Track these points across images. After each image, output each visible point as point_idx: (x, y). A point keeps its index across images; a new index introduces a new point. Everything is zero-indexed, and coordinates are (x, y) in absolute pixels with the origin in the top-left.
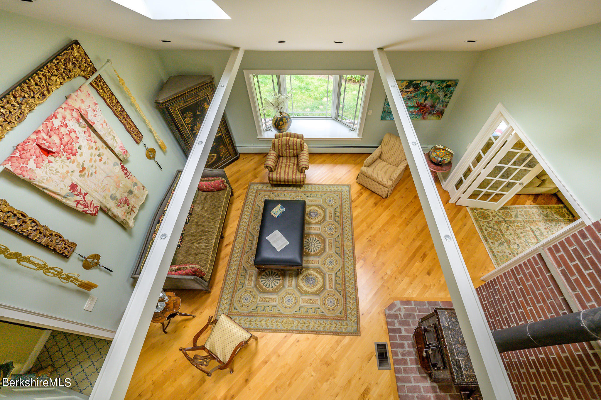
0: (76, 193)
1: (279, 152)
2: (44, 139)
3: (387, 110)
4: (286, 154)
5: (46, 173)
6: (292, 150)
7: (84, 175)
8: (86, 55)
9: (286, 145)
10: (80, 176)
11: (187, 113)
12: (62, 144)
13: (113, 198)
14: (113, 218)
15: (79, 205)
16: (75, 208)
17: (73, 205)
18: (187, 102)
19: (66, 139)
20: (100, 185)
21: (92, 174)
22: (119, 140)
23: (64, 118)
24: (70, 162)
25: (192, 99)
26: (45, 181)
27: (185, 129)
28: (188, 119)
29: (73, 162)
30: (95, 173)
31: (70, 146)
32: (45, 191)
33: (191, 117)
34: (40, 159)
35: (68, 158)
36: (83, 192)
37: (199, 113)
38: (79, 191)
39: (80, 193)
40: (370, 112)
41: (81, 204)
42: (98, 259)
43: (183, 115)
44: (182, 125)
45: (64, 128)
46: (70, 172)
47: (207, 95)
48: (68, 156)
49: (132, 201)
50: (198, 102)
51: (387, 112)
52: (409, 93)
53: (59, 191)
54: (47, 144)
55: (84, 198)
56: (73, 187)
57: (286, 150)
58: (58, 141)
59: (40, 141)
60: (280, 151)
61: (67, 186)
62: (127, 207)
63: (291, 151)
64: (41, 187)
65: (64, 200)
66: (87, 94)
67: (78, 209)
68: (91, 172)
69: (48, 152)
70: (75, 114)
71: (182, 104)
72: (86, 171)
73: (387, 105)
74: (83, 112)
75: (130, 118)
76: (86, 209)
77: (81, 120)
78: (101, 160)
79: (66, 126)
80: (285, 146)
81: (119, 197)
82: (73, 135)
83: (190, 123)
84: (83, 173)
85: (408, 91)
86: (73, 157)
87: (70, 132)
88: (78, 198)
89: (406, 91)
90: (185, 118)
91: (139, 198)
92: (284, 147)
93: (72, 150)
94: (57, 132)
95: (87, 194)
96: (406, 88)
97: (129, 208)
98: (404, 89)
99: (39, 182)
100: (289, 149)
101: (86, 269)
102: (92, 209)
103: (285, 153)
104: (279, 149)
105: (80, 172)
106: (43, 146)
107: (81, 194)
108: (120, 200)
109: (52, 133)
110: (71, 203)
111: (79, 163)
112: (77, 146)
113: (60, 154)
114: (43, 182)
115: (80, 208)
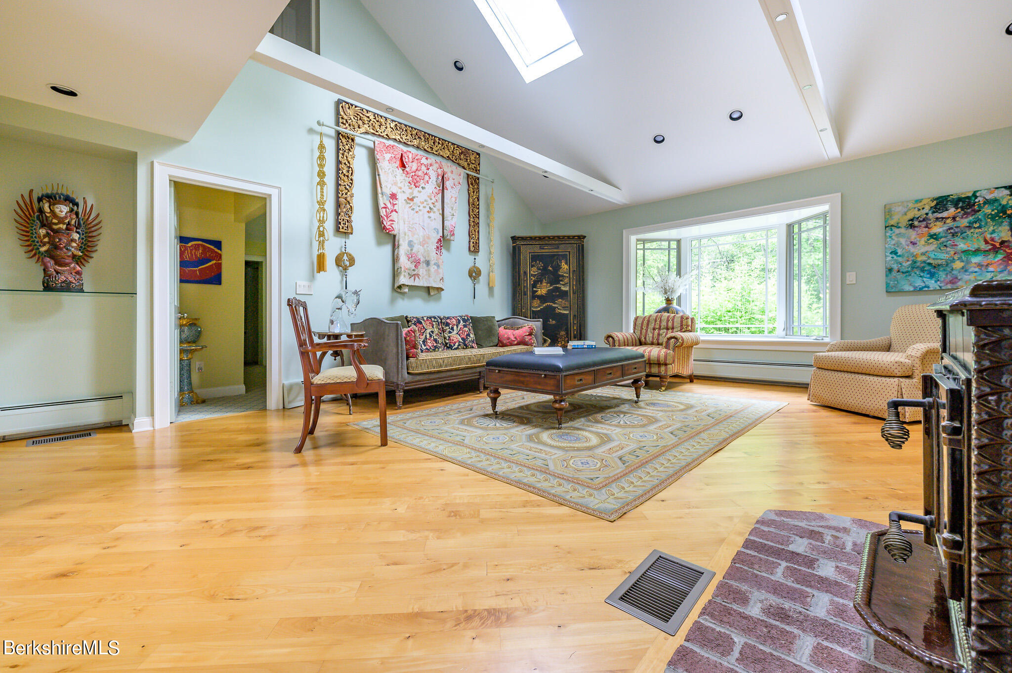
0: (391, 200)
1: (641, 333)
2: (408, 156)
3: (895, 267)
4: (653, 337)
5: (389, 169)
6: (665, 331)
7: (408, 203)
8: (479, 164)
9: (656, 321)
10: (405, 200)
11: (538, 262)
12: (415, 172)
13: (411, 244)
14: (395, 260)
15: (384, 210)
16: (380, 208)
17: (381, 205)
18: (543, 249)
19: (420, 173)
20: (411, 223)
21: (413, 209)
22: (454, 220)
23: (431, 165)
24: (408, 186)
25: (549, 249)
26: (383, 171)
27: (527, 280)
28: (534, 269)
29: (411, 188)
30: (417, 212)
31: (418, 179)
32: (377, 177)
33: (540, 269)
34: (394, 160)
35: (409, 183)
36: (396, 207)
37: (550, 268)
38: (394, 203)
39: (394, 205)
40: (851, 277)
41: (386, 211)
42: (351, 265)
43: (532, 262)
44: (525, 273)
45: (425, 168)
46: (402, 190)
47: (569, 252)
48: (411, 182)
49: (422, 270)
50: (555, 255)
51: (899, 271)
52: (948, 221)
53: (383, 186)
54: (407, 160)
55: (392, 211)
56: (393, 196)
57: (654, 329)
58: (414, 168)
59: (405, 155)
60: (644, 331)
61: (391, 190)
62: (414, 268)
63: (661, 332)
64: (378, 172)
65: (380, 195)
66: (459, 174)
67: (381, 210)
68: (415, 207)
69: (403, 166)
70: (440, 171)
71: (537, 250)
72: (412, 203)
73: (893, 256)
74: (446, 176)
75: (479, 227)
76: (385, 218)
77: (440, 178)
78: (428, 212)
79: (428, 169)
80: (653, 322)
81: (415, 250)
82: (427, 178)
83: (536, 275)
84: (409, 201)
85: (943, 218)
86: (413, 186)
87: (426, 174)
88: (389, 205)
89: (937, 219)
90: (533, 266)
91: (429, 277)
92: (651, 326)
93: (417, 182)
94: (419, 164)
95: (397, 212)
96: (934, 212)
97: (414, 270)
98: (930, 214)
99: (380, 166)
100: (660, 329)
101: (336, 260)
102: (389, 223)
103: (651, 335)
104: (642, 328)
105: (408, 198)
106: (403, 159)
107: (394, 207)
108: (414, 253)
109: (416, 161)
110: (382, 201)
111: (412, 193)
112: (423, 185)
113: (408, 175)
114: (382, 169)
115: (383, 212)
